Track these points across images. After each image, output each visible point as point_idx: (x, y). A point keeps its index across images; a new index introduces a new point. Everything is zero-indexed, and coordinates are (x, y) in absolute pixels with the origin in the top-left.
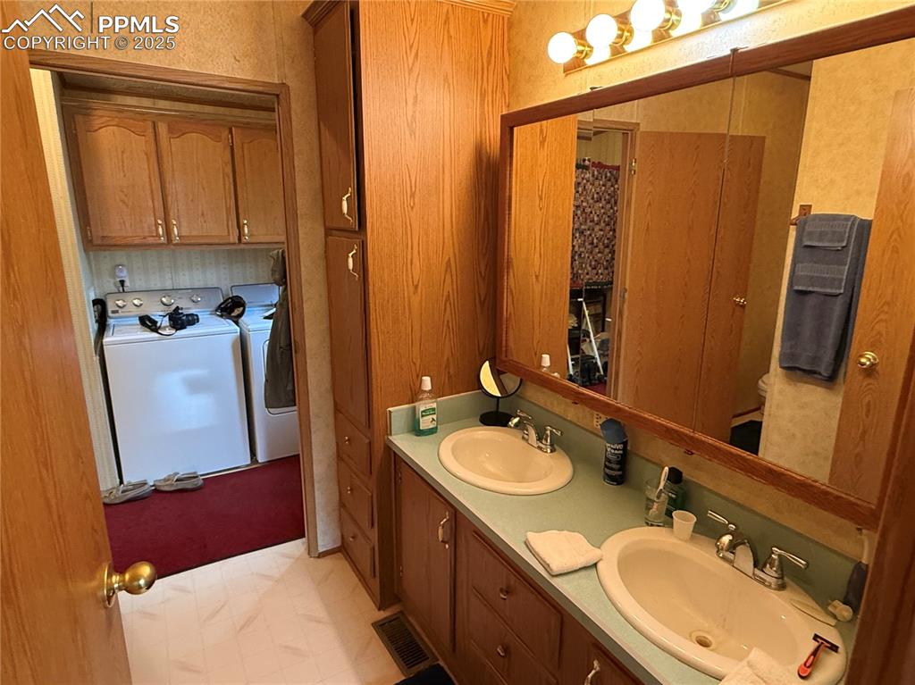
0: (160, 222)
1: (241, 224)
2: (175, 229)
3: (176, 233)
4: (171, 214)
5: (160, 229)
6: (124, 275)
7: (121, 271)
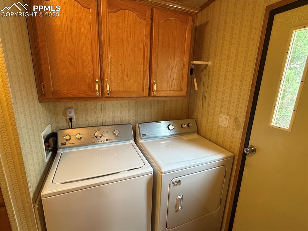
0: (97, 80)
1: (152, 82)
2: (108, 86)
3: (108, 89)
4: (106, 75)
5: (97, 86)
6: (72, 114)
7: (70, 112)
